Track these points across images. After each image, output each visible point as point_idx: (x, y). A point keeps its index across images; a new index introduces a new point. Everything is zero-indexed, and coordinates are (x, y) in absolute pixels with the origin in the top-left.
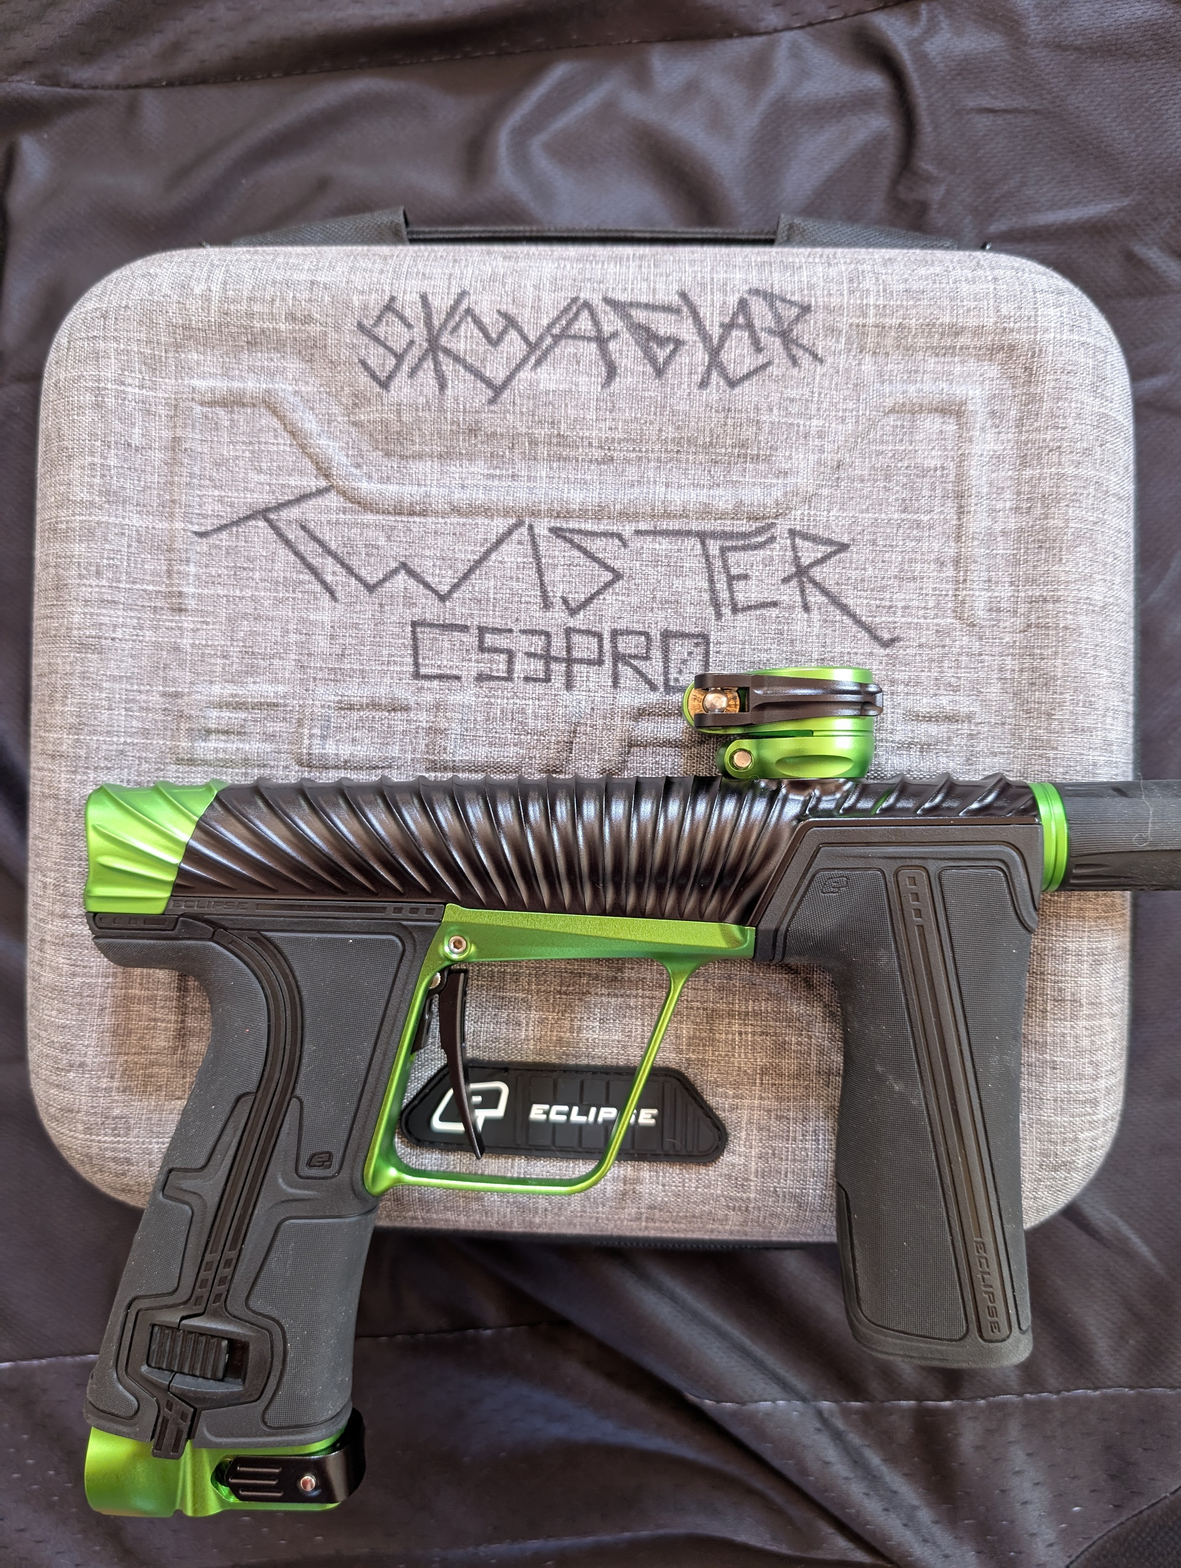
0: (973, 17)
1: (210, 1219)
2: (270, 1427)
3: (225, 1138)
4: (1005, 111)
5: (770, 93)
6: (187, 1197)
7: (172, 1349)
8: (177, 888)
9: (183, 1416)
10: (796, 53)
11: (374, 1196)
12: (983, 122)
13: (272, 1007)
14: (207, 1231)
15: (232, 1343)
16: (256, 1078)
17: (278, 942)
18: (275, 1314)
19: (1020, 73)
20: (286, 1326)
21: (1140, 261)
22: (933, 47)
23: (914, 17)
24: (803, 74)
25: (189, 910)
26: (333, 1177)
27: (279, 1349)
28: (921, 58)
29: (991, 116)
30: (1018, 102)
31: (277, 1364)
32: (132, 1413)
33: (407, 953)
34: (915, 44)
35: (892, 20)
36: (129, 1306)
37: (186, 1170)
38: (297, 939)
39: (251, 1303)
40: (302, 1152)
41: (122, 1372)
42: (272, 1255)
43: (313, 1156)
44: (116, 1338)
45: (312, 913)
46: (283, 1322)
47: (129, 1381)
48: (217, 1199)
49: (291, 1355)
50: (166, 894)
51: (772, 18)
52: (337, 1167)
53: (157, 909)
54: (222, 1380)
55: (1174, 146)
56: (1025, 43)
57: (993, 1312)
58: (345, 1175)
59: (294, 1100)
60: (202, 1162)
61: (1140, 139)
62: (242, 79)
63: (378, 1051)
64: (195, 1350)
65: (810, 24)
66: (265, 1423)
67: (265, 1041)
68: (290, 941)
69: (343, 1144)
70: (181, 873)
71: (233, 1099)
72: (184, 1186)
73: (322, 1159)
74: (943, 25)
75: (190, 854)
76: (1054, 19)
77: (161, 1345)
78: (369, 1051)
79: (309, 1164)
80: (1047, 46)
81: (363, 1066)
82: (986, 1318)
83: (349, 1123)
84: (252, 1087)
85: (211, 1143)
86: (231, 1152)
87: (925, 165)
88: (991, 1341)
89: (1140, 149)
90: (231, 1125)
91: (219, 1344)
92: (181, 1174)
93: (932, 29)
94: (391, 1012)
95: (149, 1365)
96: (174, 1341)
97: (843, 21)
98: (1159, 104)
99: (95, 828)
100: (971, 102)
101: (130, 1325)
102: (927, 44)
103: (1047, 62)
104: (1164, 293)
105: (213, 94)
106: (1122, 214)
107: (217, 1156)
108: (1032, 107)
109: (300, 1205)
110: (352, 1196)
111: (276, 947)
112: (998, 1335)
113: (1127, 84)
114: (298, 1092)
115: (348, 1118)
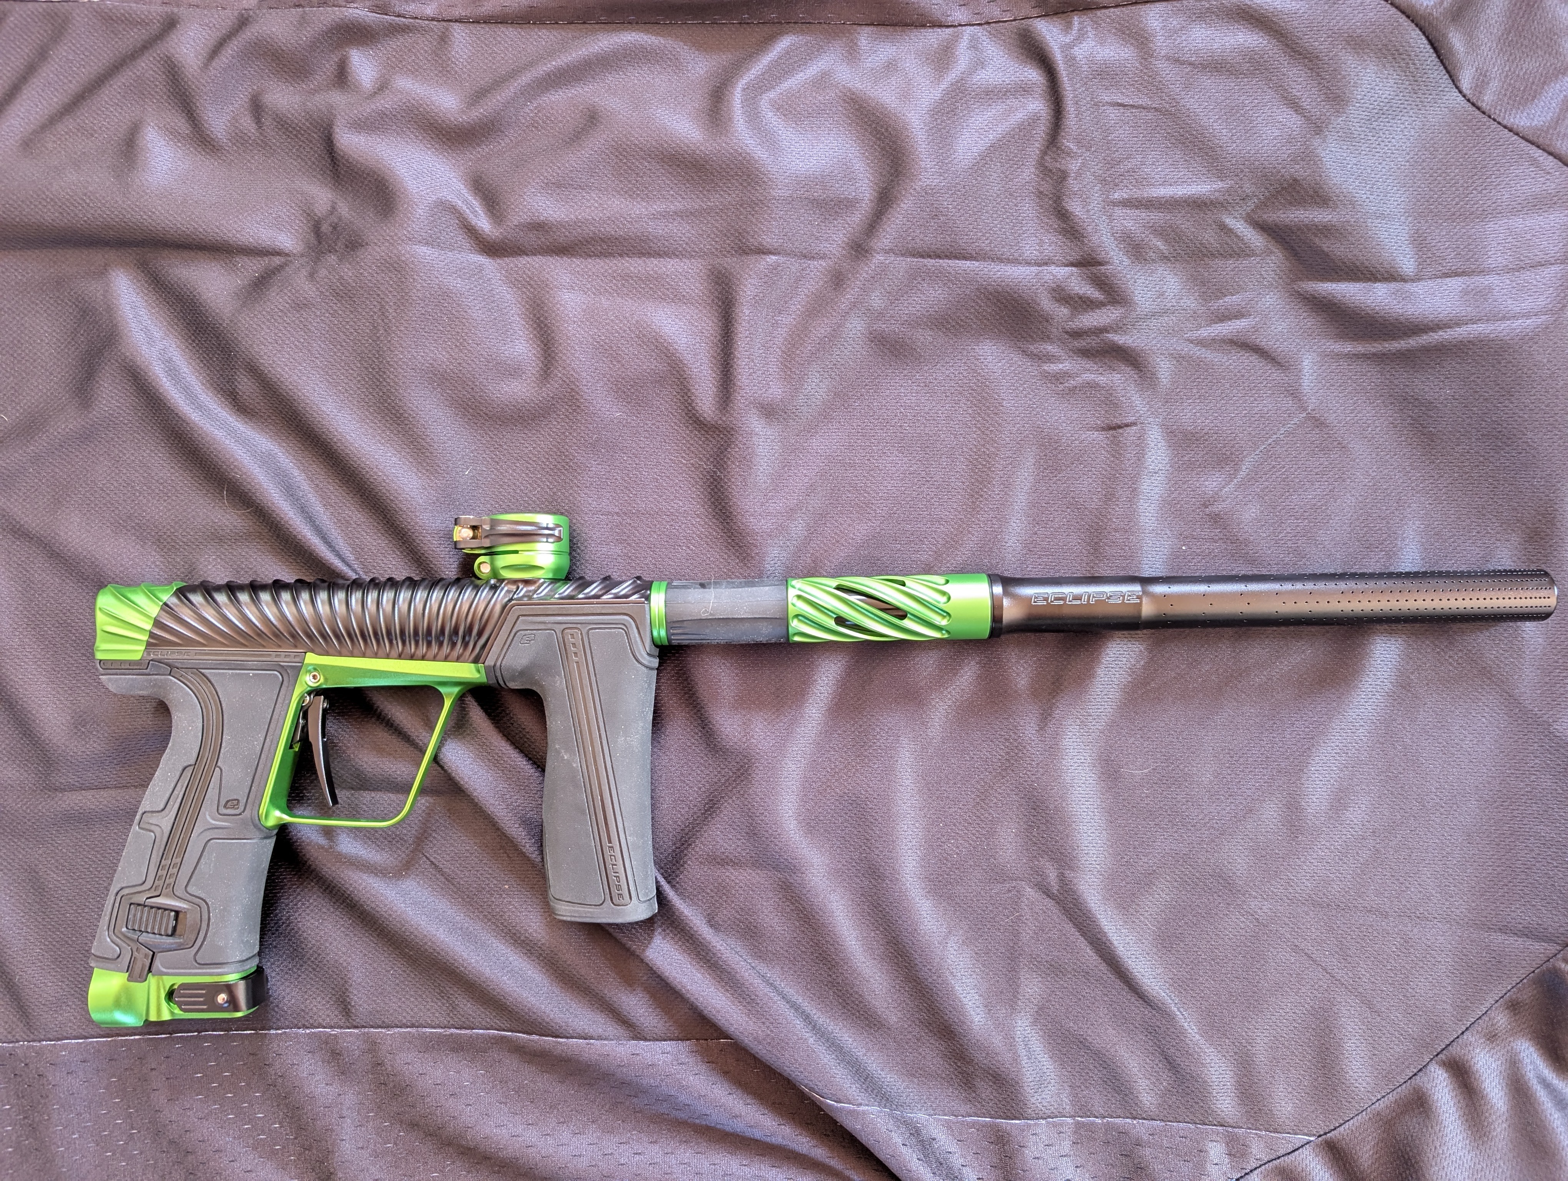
0: (1114, 30)
1: (165, 840)
2: (199, 964)
3: (176, 792)
4: (1133, 106)
5: (952, 76)
6: (153, 828)
7: (141, 918)
8: (149, 644)
9: (146, 956)
10: (974, 46)
11: (267, 828)
12: (1113, 114)
13: (205, 714)
14: (163, 847)
15: (177, 913)
16: (195, 755)
17: (208, 675)
18: (203, 896)
19: (1146, 78)
20: (210, 903)
21: (1231, 230)
22: (1081, 52)
23: (1068, 26)
24: (980, 64)
25: (155, 657)
26: (240, 814)
27: (205, 916)
28: (1071, 60)
29: (1122, 110)
30: (1144, 101)
31: (204, 926)
32: (116, 956)
33: (285, 683)
34: (1067, 48)
35: (1051, 27)
36: (117, 894)
37: (153, 812)
38: (219, 673)
39: (189, 889)
40: (221, 799)
41: (111, 933)
42: (202, 860)
43: (228, 801)
44: (108, 913)
45: (228, 658)
46: (208, 900)
47: (114, 938)
48: (169, 828)
49: (212, 920)
50: (142, 648)
51: (959, 15)
52: (242, 809)
53: (137, 657)
54: (171, 936)
55: (1260, 145)
56: (1152, 56)
57: (619, 887)
58: (247, 813)
59: (217, 769)
60: (162, 807)
61: (1235, 138)
62: (534, 24)
63: (268, 740)
64: (155, 917)
65: (988, 23)
66: (196, 961)
67: (200, 734)
68: (215, 674)
69: (246, 795)
70: (152, 635)
71: (181, 769)
72: (151, 821)
73: (232, 803)
74: (1090, 34)
75: (157, 623)
76: (1175, 40)
77: (135, 915)
78: (262, 739)
79: (225, 806)
80: (1168, 59)
81: (259, 748)
82: (615, 892)
83: (250, 783)
84: (192, 762)
85: (168, 795)
86: (179, 800)
87: (1068, 143)
88: (619, 905)
89: (1235, 145)
90: (179, 785)
91: (169, 915)
92: (149, 815)
93: (1081, 37)
94: (275, 716)
95: (127, 928)
96: (142, 912)
97: (1013, 23)
98: (1251, 112)
99: (100, 609)
100: (1106, 97)
101: (117, 905)
102: (1076, 48)
103: (1168, 72)
104: (1249, 256)
105: (510, 33)
106: (1217, 194)
107: (171, 802)
108: (1154, 106)
109: (220, 831)
110: (252, 827)
111: (208, 679)
112: (622, 901)
113: (1228, 95)
114: (219, 764)
115: (249, 779)
